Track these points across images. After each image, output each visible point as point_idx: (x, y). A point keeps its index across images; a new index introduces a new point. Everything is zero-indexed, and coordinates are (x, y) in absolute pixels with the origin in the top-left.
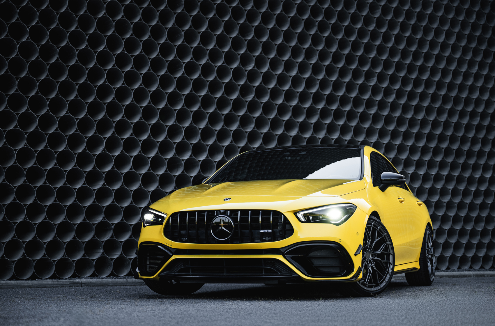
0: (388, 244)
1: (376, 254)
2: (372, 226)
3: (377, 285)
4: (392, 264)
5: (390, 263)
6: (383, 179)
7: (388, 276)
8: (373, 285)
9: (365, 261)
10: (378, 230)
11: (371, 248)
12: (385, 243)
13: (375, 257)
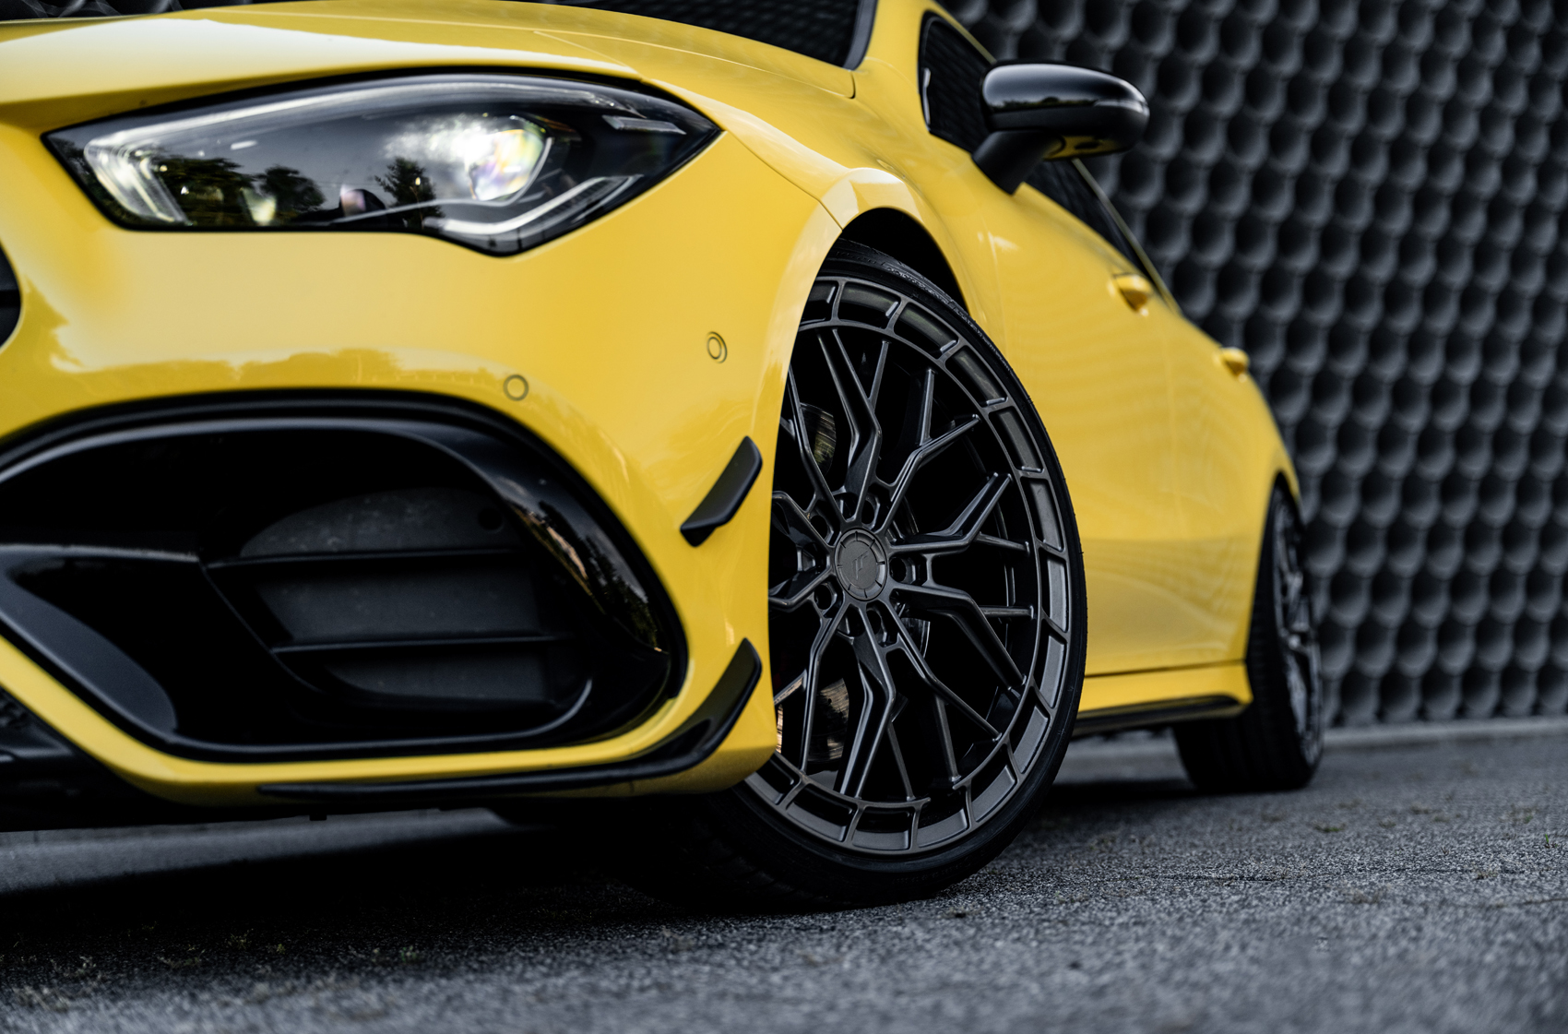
0: (1027, 482)
1: (929, 557)
2: (889, 331)
3: (947, 803)
4: (1068, 637)
5: (1048, 629)
6: (997, 102)
7: (1038, 728)
8: (911, 810)
9: (832, 614)
10: (935, 367)
11: (886, 504)
12: (1005, 470)
13: (921, 579)
